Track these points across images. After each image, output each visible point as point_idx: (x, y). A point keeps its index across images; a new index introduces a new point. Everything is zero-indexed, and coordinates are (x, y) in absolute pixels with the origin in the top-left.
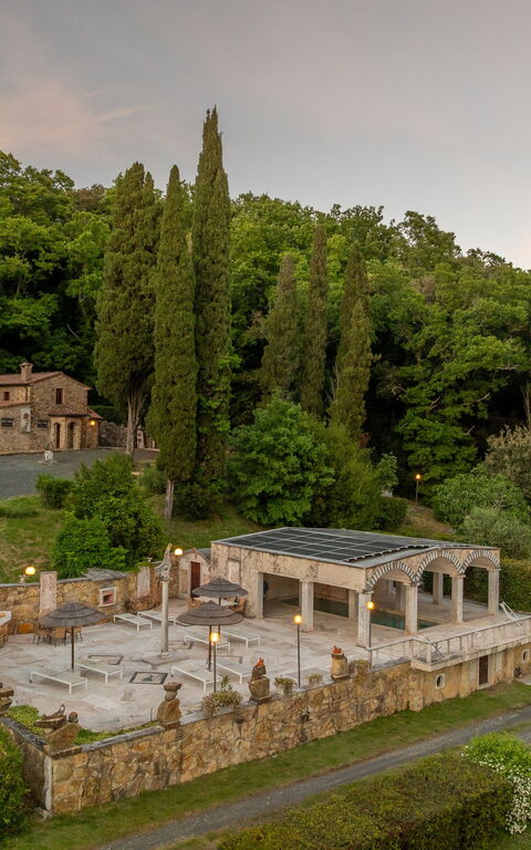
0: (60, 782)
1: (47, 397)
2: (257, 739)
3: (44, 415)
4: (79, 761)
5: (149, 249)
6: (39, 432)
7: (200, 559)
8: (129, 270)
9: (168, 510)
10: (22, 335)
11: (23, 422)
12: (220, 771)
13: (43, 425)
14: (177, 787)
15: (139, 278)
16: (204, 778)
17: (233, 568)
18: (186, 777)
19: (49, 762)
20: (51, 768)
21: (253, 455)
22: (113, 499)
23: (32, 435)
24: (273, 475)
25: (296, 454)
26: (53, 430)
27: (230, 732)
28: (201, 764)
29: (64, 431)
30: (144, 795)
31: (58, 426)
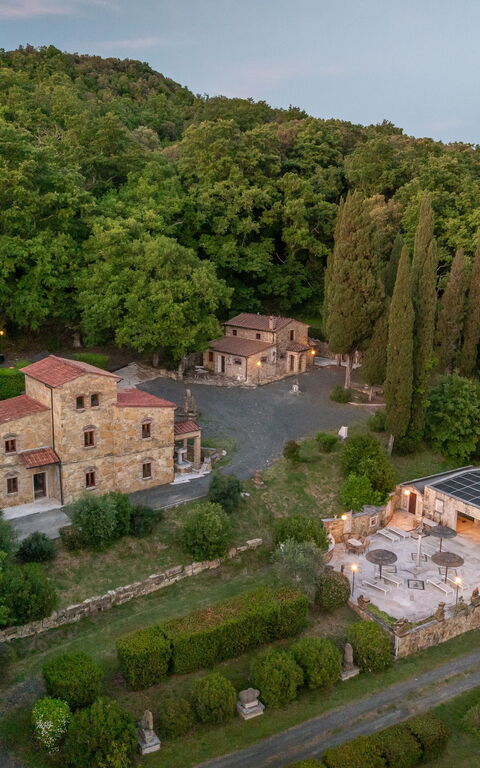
0: (401, 646)
1: (285, 338)
2: (473, 621)
3: (283, 350)
4: (408, 638)
5: (367, 258)
6: (281, 362)
7: (416, 492)
8: (354, 273)
9: (390, 450)
10: (254, 276)
11: (272, 357)
12: (458, 636)
13: (283, 357)
14: (441, 644)
15: (360, 278)
16: (451, 640)
17: (439, 505)
18: (445, 640)
19: (397, 638)
20: (398, 641)
21: (440, 414)
22: (369, 460)
23: (278, 365)
24: (454, 429)
25: (469, 416)
26: (289, 359)
27: (463, 620)
28: (450, 634)
29: (296, 361)
30: (429, 648)
31: (292, 357)
